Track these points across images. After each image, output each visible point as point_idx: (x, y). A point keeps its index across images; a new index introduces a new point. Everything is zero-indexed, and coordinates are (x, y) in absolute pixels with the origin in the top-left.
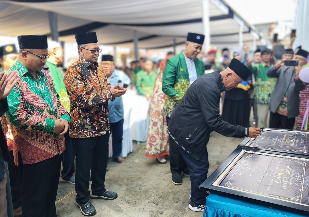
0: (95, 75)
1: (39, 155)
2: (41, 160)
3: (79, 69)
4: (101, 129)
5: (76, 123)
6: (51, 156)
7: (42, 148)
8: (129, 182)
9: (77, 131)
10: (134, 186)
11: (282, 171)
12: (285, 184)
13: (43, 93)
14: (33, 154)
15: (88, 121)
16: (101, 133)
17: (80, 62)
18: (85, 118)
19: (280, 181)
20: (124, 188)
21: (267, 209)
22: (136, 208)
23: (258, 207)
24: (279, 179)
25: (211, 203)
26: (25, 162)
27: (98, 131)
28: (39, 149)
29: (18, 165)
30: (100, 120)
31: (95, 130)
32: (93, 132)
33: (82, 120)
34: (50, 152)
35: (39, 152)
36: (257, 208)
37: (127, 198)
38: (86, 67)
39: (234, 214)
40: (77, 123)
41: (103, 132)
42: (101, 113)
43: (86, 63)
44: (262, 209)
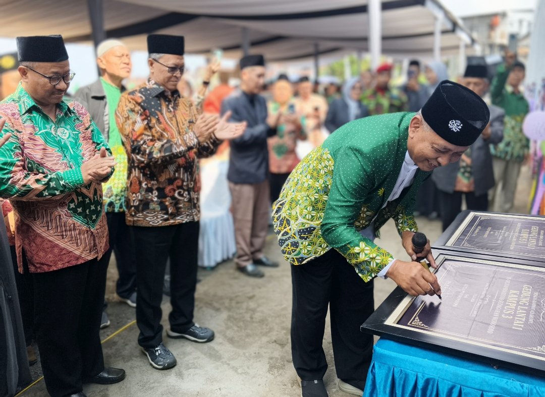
0: (171, 111)
1: (56, 256)
2: (60, 266)
3: (141, 97)
4: (178, 211)
5: (134, 199)
6: (81, 262)
7: (62, 244)
8: (234, 304)
9: (136, 214)
10: (241, 311)
11: (515, 294)
12: (521, 320)
13: (65, 143)
14: (46, 253)
15: (155, 196)
16: (179, 220)
17: (145, 86)
18: (149, 190)
19: (511, 315)
20: (224, 315)
21: (487, 369)
22: (244, 351)
23: (470, 364)
24: (508, 311)
25: (382, 356)
26: (32, 269)
27: (173, 216)
28: (57, 246)
29: (22, 273)
30: (176, 195)
31: (167, 213)
32: (163, 217)
33: (143, 193)
34: (78, 253)
35: (56, 251)
36: (470, 368)
37: (229, 333)
38: (155, 95)
39: (425, 378)
40: (136, 198)
41: (182, 217)
42: (179, 183)
43: (154, 88)
44: (478, 369)
